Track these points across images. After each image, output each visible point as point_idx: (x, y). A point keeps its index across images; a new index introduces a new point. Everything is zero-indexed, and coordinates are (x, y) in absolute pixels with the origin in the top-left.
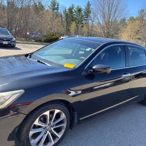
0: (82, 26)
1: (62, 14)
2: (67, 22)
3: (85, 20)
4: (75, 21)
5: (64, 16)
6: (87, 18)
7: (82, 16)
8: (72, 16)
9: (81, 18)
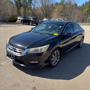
0: (28, 10)
1: (13, 2)
2: (18, 7)
3: (29, 5)
4: (22, 6)
5: (14, 3)
6: (30, 4)
7: (27, 3)
8: (20, 3)
9: (27, 4)
